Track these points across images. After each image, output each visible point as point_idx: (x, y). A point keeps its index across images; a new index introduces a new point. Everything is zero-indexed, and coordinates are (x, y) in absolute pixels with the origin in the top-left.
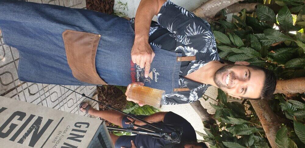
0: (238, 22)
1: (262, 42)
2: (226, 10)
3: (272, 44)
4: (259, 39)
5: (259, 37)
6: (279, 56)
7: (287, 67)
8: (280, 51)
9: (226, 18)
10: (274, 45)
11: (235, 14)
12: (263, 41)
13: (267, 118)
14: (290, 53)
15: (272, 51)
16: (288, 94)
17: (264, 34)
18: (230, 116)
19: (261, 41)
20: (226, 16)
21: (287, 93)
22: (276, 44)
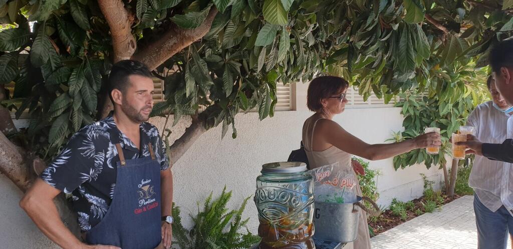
0: (27, 110)
1: (55, 67)
2: (8, 131)
3: (57, 53)
4: (52, 72)
5: (48, 72)
6: (73, 39)
7: (89, 26)
8: (66, 39)
9: (23, 129)
10: (58, 50)
11: (13, 115)
12: (53, 65)
13: (172, 42)
14: (66, 25)
15: (68, 50)
16: (130, 21)
17: (41, 67)
18: (186, 94)
19: (53, 68)
20: (19, 130)
21: (128, 22)
22: (55, 46)
